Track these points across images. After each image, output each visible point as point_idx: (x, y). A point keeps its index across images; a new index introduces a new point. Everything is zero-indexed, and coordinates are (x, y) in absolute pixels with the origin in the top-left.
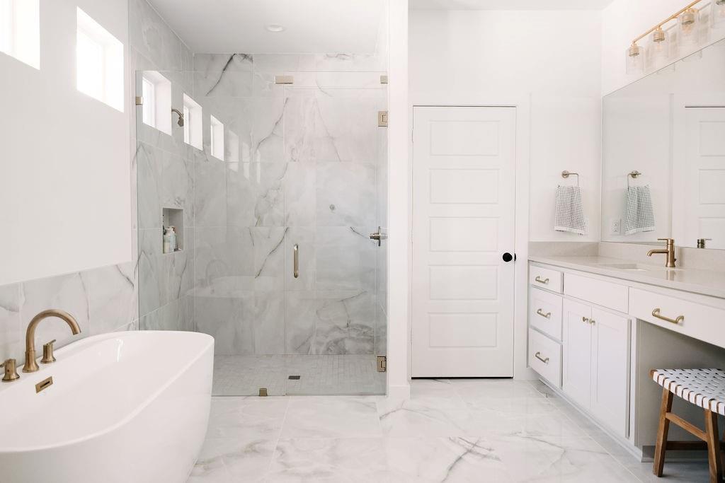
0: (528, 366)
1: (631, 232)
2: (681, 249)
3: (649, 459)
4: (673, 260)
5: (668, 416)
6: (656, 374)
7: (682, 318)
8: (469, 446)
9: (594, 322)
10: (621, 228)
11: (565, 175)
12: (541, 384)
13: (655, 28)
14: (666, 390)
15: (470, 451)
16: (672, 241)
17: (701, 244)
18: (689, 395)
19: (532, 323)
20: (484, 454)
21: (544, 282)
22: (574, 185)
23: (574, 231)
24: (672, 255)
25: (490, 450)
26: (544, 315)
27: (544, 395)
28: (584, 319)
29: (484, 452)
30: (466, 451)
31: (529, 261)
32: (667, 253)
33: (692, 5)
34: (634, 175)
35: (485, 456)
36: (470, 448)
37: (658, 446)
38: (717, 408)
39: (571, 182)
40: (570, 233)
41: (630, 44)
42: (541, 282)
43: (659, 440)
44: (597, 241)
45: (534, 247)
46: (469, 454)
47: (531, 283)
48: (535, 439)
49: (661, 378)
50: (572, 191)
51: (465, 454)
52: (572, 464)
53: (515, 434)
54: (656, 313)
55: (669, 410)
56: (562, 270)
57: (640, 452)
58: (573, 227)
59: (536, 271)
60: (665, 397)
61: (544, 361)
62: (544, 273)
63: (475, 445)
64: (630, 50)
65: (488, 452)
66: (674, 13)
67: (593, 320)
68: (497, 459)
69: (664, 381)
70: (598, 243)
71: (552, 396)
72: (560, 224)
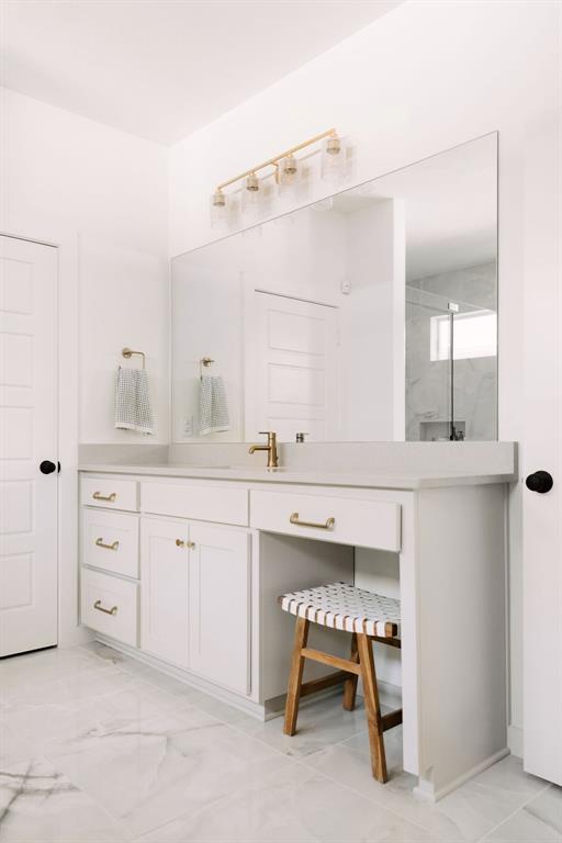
0: (79, 623)
1: (206, 432)
2: (282, 444)
3: (273, 714)
4: (275, 458)
5: (305, 653)
6: (285, 602)
7: (333, 521)
8: (16, 783)
9: (193, 544)
10: (194, 426)
11: (127, 354)
12: (99, 645)
13: (248, 173)
14: (301, 618)
15: (20, 792)
16: (274, 435)
17: (300, 438)
18: (335, 620)
19: (85, 561)
20: (48, 787)
21: (109, 499)
22: (140, 368)
23: (141, 429)
24: (273, 452)
25: (56, 776)
26: (108, 547)
27: (110, 661)
28: (178, 543)
29: (46, 784)
30: (13, 795)
31: (79, 471)
32: (269, 449)
33: (295, 150)
34: (206, 362)
35: (50, 792)
36: (19, 786)
37: (291, 694)
38: (375, 629)
39: (134, 363)
40: (134, 432)
41: (214, 191)
42: (102, 498)
43: (291, 687)
44: (166, 443)
45: (86, 451)
46: (22, 798)
47: (83, 502)
48: (120, 733)
49: (294, 605)
50: (137, 375)
51: (14, 799)
52: (185, 756)
53: (87, 735)
54: (295, 519)
55: (304, 646)
56: (138, 478)
57: (262, 709)
58: (138, 423)
59: (92, 485)
60: (300, 629)
61: (110, 613)
62: (106, 486)
63: (27, 777)
64: (215, 197)
65: (53, 781)
66: (272, 157)
67: (192, 541)
68: (72, 788)
69: (298, 608)
70: (168, 447)
71: (121, 660)
72: (124, 421)
